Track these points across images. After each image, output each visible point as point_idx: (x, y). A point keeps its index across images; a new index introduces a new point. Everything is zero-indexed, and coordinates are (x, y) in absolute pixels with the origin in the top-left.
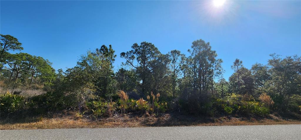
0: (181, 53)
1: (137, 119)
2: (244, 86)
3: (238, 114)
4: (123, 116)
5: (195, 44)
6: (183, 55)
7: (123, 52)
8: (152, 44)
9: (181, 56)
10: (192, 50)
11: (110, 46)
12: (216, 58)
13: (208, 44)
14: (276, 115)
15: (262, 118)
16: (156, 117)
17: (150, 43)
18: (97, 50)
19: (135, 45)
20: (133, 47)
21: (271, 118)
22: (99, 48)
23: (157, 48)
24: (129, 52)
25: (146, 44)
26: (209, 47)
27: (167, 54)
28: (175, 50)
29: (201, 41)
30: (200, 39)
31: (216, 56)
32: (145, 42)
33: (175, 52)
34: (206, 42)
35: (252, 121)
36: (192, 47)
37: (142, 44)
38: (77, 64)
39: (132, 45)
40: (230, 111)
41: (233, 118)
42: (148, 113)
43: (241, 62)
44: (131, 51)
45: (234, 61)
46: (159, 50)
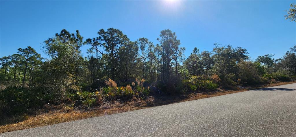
0: (148, 41)
1: (128, 104)
2: (200, 69)
3: (200, 90)
4: (114, 103)
5: (163, 33)
6: (151, 42)
7: (89, 38)
8: (120, 31)
9: (148, 43)
10: (160, 38)
11: (77, 31)
12: (179, 47)
13: (174, 33)
14: (221, 89)
15: (215, 91)
16: (144, 100)
17: (118, 29)
18: (57, 35)
19: (101, 32)
20: (99, 33)
21: (219, 91)
22: (59, 33)
23: (126, 35)
24: (96, 38)
25: (114, 30)
26: (175, 37)
27: (135, 42)
28: (143, 38)
29: (168, 31)
30: (168, 29)
31: (179, 44)
32: (113, 28)
33: (143, 40)
34: (172, 32)
35: (210, 94)
36: (161, 36)
37: (109, 30)
38: (18, 51)
39: (99, 31)
40: (195, 89)
41: (198, 94)
42: (135, 98)
43: (198, 50)
44: (98, 37)
45: (193, 49)
46: (128, 37)
